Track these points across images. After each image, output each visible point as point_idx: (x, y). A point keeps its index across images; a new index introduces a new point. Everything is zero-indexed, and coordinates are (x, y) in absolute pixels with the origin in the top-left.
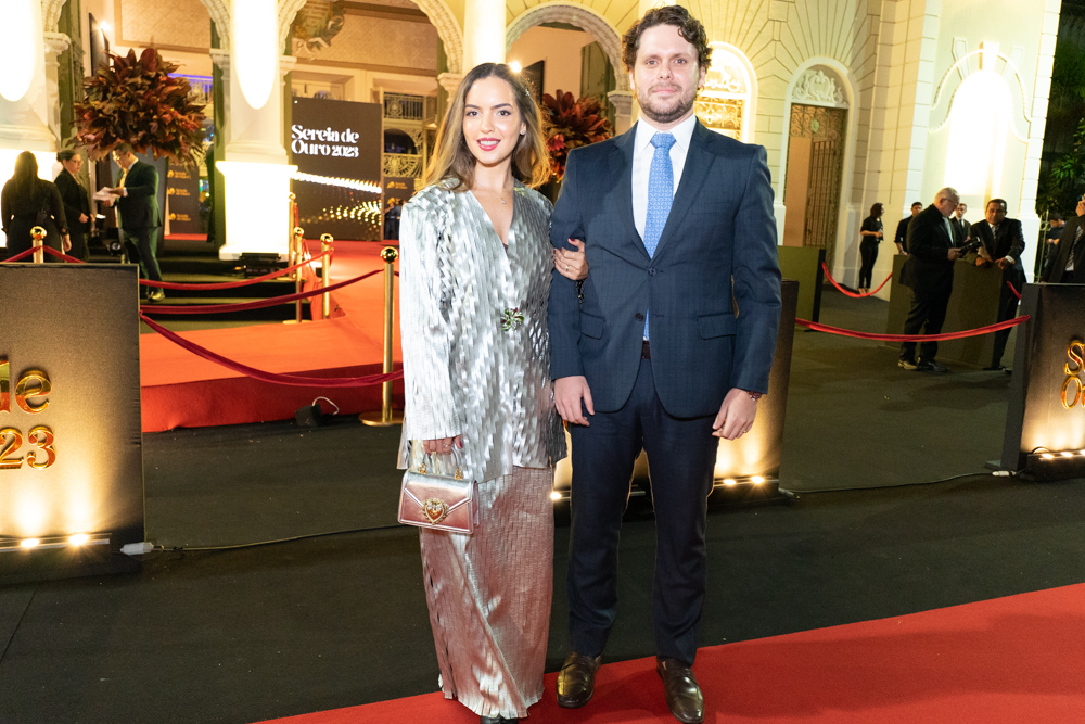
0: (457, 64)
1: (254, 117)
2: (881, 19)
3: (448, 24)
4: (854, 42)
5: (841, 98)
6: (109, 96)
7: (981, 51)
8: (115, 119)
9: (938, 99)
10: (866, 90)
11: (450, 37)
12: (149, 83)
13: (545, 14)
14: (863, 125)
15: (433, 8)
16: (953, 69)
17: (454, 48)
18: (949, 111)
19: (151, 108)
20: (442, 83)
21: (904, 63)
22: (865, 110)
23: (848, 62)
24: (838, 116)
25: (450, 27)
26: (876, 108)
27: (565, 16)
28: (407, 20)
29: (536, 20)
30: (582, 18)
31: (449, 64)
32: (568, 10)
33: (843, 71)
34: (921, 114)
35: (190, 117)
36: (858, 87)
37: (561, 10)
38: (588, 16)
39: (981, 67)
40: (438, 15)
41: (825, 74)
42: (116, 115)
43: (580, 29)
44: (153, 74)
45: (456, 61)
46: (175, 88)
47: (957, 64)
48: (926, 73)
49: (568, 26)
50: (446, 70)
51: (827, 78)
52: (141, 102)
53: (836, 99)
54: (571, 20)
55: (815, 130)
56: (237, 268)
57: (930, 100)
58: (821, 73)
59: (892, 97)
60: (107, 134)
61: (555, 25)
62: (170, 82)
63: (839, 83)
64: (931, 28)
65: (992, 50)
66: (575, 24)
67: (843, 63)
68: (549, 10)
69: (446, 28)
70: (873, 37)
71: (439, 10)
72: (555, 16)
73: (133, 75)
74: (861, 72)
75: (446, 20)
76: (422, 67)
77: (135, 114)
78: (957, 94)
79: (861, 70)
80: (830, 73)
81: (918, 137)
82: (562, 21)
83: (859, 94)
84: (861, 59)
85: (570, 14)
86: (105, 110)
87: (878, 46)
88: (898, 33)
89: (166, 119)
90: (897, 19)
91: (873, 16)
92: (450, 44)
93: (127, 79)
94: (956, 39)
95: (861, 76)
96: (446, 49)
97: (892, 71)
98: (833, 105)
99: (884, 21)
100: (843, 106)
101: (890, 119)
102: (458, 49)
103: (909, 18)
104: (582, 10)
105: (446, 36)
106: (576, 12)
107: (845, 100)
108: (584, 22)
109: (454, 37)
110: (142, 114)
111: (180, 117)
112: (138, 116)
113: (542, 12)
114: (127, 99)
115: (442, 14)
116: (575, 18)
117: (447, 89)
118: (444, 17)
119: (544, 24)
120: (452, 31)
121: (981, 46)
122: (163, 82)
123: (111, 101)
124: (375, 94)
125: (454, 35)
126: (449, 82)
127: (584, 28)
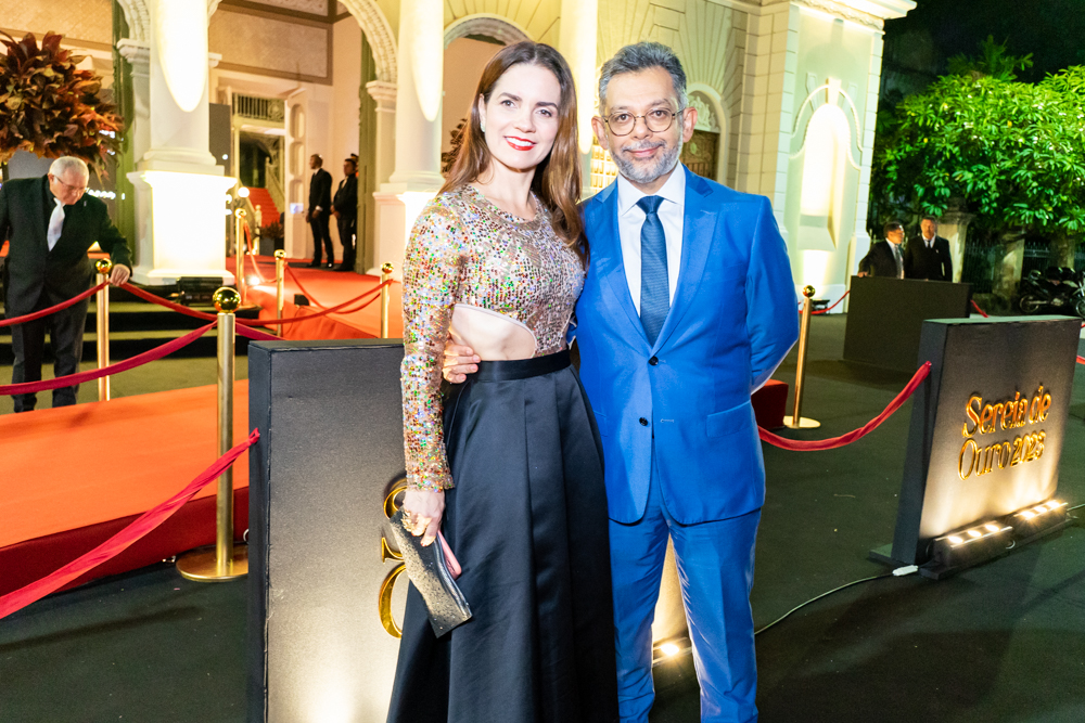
0: (388, 72)
1: (183, 119)
2: (746, 51)
3: (380, 29)
4: (726, 71)
5: (714, 123)
6: (10, 88)
7: (826, 86)
8: (18, 116)
9: (797, 128)
10: (735, 116)
11: (381, 42)
12: (61, 76)
13: (473, 26)
14: (733, 149)
15: (363, 10)
16: (807, 101)
17: (385, 55)
18: (804, 139)
19: (66, 106)
20: (370, 91)
21: (768, 94)
22: (734, 135)
23: (721, 90)
24: (711, 140)
25: (382, 32)
26: (743, 133)
27: (491, 30)
28: (256, 15)
29: (464, 32)
30: (507, 32)
31: (378, 72)
32: (495, 23)
33: (717, 98)
34: (784, 141)
35: (109, 118)
36: (729, 113)
37: (489, 22)
38: (513, 31)
39: (827, 101)
40: (370, 18)
41: (702, 100)
42: (23, 114)
43: (501, 43)
44: (67, 65)
45: (387, 68)
46: (92, 82)
47: (810, 98)
48: (788, 103)
49: (491, 40)
50: (374, 78)
51: (702, 103)
52: (55, 97)
53: (710, 124)
54: (496, 34)
55: (694, 152)
56: (174, 295)
57: (790, 128)
58: (698, 98)
59: (756, 125)
60: (10, 134)
61: (480, 37)
62: (86, 75)
63: (712, 109)
64: (791, 63)
65: (835, 86)
66: (499, 38)
67: (717, 90)
68: (478, 22)
69: (378, 34)
70: (740, 68)
71: (371, 14)
72: (482, 28)
73: (37, 64)
74: (731, 100)
75: (378, 25)
76: (273, 68)
77: (48, 112)
78: (810, 124)
79: (731, 97)
80: (706, 99)
81: (782, 162)
82: (487, 34)
83: (730, 120)
84: (731, 88)
85: (496, 28)
86: (9, 105)
87: (744, 77)
88: (760, 66)
89: (85, 120)
90: (759, 52)
91: (740, 47)
92: (381, 51)
93: (32, 69)
94: (809, 74)
95: (731, 103)
96: (375, 56)
97: (755, 100)
98: (707, 129)
99: (749, 54)
100: (715, 131)
101: (754, 144)
102: (390, 56)
103: (771, 53)
104: (508, 24)
105: (377, 41)
106: (502, 26)
107: (717, 125)
108: (508, 36)
109: (386, 43)
110: (57, 113)
111: (98, 116)
112: (53, 115)
113: (471, 23)
114: (38, 94)
115: (374, 18)
116: (500, 32)
117: (375, 98)
118: (376, 21)
119: (470, 36)
120: (384, 37)
121: (827, 82)
122: (77, 76)
123: (12, 95)
124: (221, 94)
125: (386, 41)
126: (381, 91)
127: (506, 42)
